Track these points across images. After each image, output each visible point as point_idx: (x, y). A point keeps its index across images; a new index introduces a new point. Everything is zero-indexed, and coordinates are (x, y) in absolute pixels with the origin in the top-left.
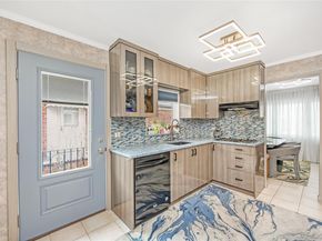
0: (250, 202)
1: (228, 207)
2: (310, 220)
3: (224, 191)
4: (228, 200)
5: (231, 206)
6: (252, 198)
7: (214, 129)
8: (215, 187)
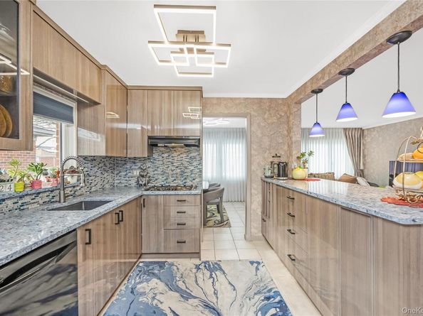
0: (198, 267)
1: (177, 290)
2: (252, 263)
3: (161, 265)
4: (173, 277)
5: (180, 284)
6: (197, 262)
7: (137, 173)
8: (147, 264)
